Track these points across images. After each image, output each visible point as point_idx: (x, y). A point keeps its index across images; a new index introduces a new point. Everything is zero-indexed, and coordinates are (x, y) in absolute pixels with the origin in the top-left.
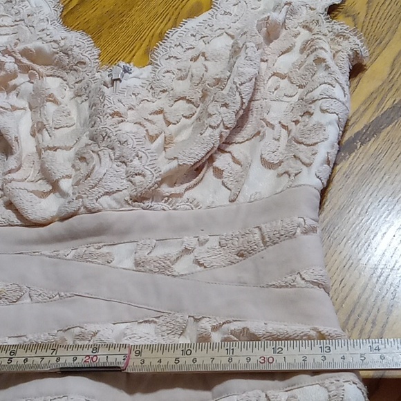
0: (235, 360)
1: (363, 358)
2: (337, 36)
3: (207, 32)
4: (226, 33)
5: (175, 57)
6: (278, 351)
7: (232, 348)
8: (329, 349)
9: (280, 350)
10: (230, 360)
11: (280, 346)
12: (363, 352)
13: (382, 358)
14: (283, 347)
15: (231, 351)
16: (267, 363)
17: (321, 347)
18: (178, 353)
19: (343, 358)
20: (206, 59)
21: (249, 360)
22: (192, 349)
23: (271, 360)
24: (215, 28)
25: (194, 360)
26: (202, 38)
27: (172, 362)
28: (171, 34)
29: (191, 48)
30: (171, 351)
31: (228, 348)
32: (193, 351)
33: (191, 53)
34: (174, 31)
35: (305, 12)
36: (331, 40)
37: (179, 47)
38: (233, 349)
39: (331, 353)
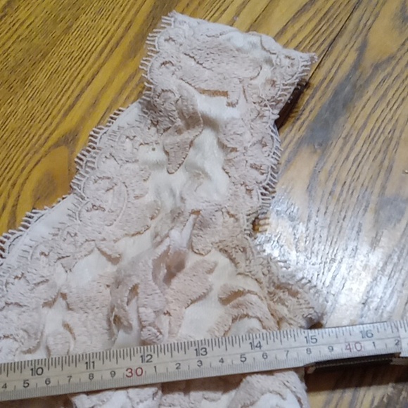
0: (97, 377)
1: (243, 359)
2: (279, 287)
3: (67, 248)
4: (99, 249)
5: (16, 304)
6: (147, 359)
7: (92, 360)
8: (206, 351)
9: (149, 357)
10: (91, 376)
11: (149, 353)
12: (242, 351)
13: (265, 356)
14: (152, 353)
15: (92, 364)
16: (135, 376)
17: (196, 350)
18: (27, 373)
19: (222, 361)
20: (69, 308)
21: (113, 374)
22: (43, 366)
23: (139, 372)
24: (80, 239)
25: (48, 382)
26: (59, 259)
27: (20, 386)
28: (8, 242)
29: (42, 282)
30: (18, 372)
31: (88, 360)
32: (45, 370)
33: (43, 293)
34: (12, 237)
35: (220, 220)
36: (270, 293)
37: (22, 281)
38: (93, 362)
39: (208, 355)
